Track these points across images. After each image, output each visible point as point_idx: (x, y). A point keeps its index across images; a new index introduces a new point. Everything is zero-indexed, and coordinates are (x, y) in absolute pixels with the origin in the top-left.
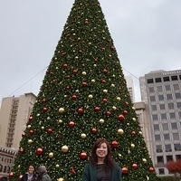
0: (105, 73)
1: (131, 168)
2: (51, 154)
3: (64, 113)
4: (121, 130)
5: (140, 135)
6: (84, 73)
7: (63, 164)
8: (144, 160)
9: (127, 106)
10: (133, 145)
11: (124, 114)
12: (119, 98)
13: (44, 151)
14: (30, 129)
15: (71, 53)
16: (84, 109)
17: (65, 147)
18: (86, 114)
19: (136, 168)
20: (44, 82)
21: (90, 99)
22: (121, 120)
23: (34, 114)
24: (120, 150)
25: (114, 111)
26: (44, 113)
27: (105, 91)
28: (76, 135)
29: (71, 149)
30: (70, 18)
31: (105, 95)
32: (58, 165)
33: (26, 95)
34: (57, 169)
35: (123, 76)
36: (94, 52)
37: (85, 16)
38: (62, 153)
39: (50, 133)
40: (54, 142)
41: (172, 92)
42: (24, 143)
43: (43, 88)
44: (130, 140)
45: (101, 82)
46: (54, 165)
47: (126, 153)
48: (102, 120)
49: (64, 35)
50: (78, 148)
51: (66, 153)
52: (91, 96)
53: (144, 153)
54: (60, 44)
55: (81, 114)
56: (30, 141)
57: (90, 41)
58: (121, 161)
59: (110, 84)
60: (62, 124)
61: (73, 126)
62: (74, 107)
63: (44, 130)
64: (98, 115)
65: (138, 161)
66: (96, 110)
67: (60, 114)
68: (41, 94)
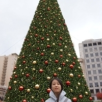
0: (61, 39)
1: (79, 98)
2: (29, 90)
3: (36, 64)
4: (71, 74)
5: (83, 77)
6: (48, 39)
7: (36, 96)
8: (86, 92)
9: (75, 60)
10: (79, 83)
11: (73, 64)
12: (70, 55)
13: (24, 88)
14: (15, 74)
15: (39, 27)
16: (49, 61)
17: (37, 86)
18: (50, 65)
19: (82, 98)
20: (23, 45)
21: (52, 55)
22: (71, 68)
23: (17, 65)
24: (71, 87)
25: (67, 63)
26: (23, 65)
27: (61, 50)
28: (44, 78)
29: (41, 86)
30: (38, 7)
31: (61, 52)
32: (33, 97)
33: (12, 54)
34: (33, 99)
35: (71, 41)
36: (54, 27)
37: (48, 5)
38: (35, 89)
39: (27, 77)
40: (30, 83)
41: (99, 51)
42: (11, 83)
43: (23, 49)
44: (78, 81)
45: (59, 45)
46: (30, 97)
47: (75, 88)
48: (60, 68)
49: (35, 17)
50: (45, 86)
51: (38, 89)
52: (52, 53)
53: (86, 88)
54: (33, 22)
55: (47, 64)
56: (15, 82)
57: (51, 20)
58: (72, 93)
59: (64, 46)
60: (35, 71)
61: (42, 72)
62: (42, 60)
63: (24, 75)
64: (57, 65)
65: (83, 93)
66: (56, 62)
67: (34, 65)
68: (21, 53)
